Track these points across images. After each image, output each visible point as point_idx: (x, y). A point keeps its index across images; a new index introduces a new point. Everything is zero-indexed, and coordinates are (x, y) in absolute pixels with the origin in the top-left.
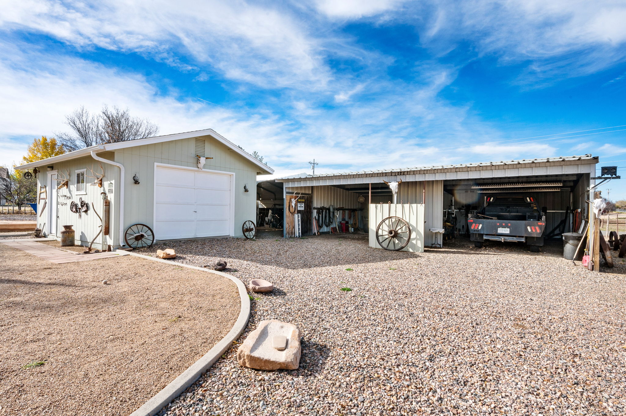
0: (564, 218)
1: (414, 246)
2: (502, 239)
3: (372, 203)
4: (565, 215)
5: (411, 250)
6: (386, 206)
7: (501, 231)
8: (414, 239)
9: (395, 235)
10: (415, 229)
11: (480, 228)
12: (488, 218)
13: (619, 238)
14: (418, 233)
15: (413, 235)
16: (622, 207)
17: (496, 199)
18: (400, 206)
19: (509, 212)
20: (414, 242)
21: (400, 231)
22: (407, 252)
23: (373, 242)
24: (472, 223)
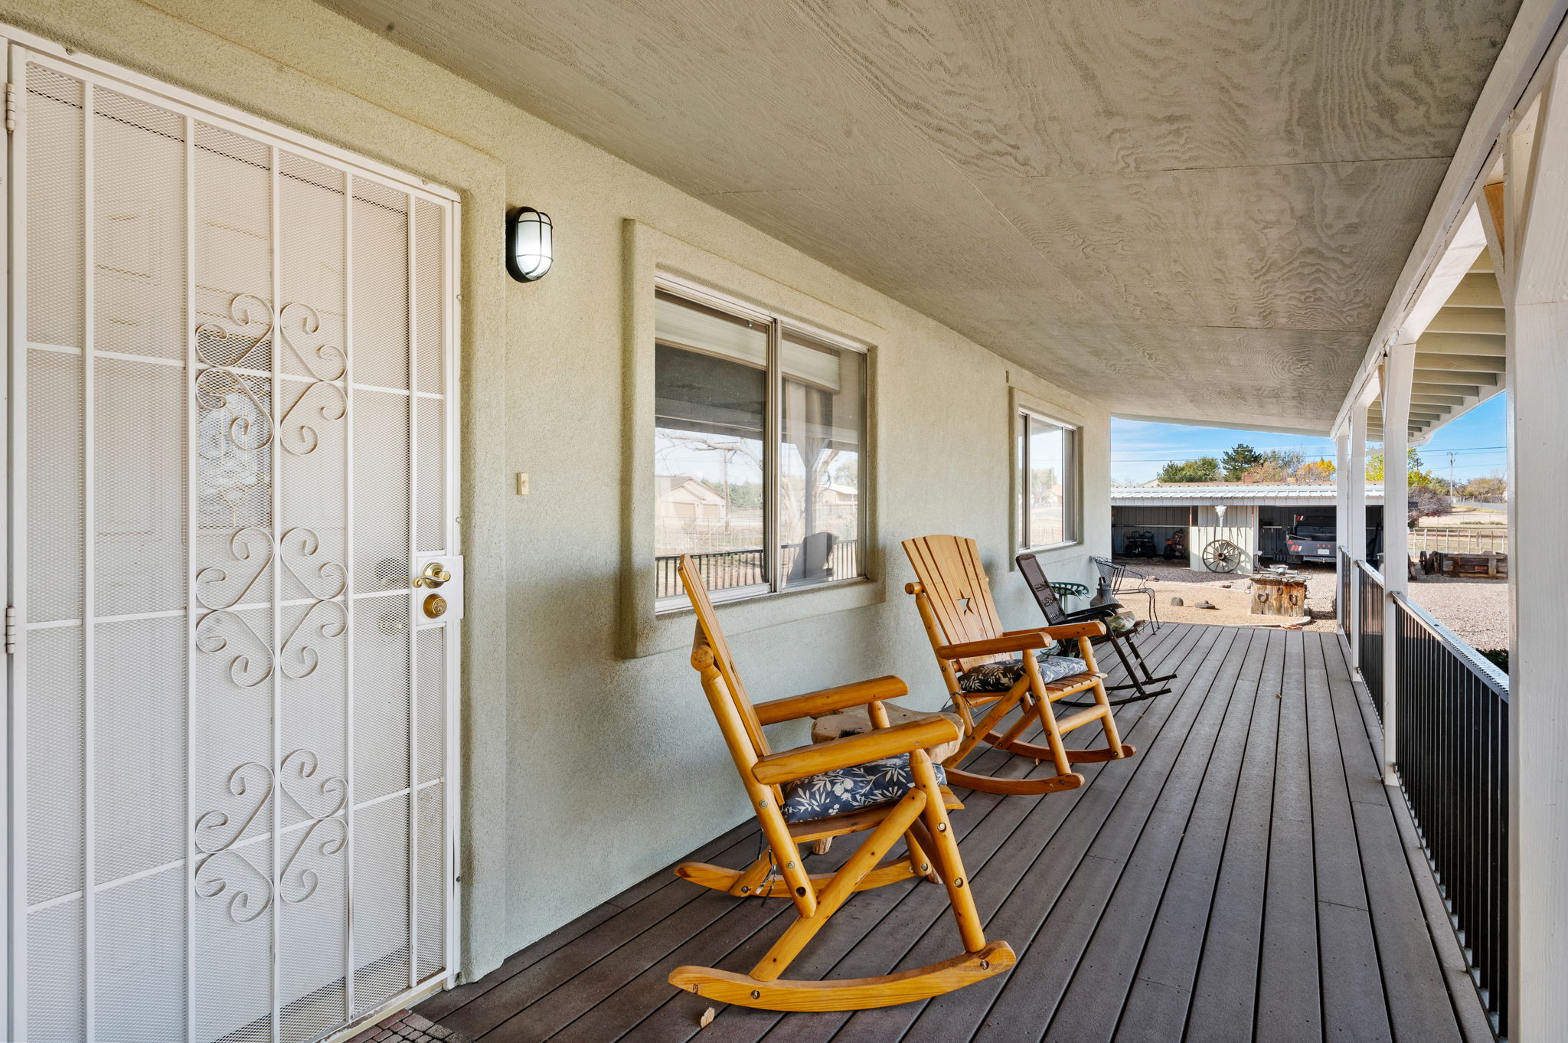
0: (1374, 536)
1: (1243, 569)
2: (1324, 560)
3: (1192, 525)
4: (1375, 533)
5: (1240, 573)
6: (1211, 529)
7: (1321, 552)
8: (1243, 561)
9: (1221, 557)
10: (1244, 552)
11: (1300, 549)
12: (1300, 539)
13: (1428, 557)
14: (1247, 555)
15: (1243, 557)
16: (1480, 494)
17: (1306, 518)
18: (1226, 530)
19: (1322, 532)
20: (1243, 564)
21: (1227, 554)
22: (1237, 574)
23: (1195, 564)
24: (1291, 545)
